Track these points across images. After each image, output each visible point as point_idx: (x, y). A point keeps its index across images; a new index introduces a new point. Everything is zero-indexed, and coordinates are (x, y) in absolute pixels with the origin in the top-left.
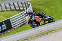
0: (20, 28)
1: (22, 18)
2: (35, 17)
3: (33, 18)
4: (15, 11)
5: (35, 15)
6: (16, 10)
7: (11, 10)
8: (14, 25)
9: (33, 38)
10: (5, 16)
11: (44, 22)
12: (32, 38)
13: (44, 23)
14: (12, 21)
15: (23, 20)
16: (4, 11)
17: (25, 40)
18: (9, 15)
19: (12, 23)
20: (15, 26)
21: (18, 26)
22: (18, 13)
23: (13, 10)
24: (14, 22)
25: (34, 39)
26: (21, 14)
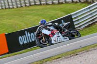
0: (87, 29)
1: (91, 14)
4: (79, 4)
7: (73, 2)
8: (78, 24)
10: (64, 11)
14: (75, 18)
15: (92, 17)
16: (62, 3)
19: (75, 21)
20: (80, 27)
21: (83, 27)
22: (84, 6)
23: (76, 2)
24: (78, 20)
26: (89, 8)
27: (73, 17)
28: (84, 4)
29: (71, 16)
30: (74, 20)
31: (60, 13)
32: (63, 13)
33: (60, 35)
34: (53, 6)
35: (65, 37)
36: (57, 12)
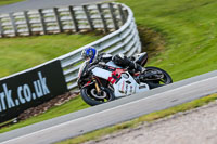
4: (77, 35)
6: (78, 30)
7: (62, 31)
10: (41, 52)
12: (146, 124)
14: (68, 67)
16: (38, 34)
23: (70, 32)
25: (151, 125)
26: (99, 45)
27: (63, 66)
28: (87, 37)
29: (58, 62)
30: (65, 72)
31: (34, 57)
32: (40, 57)
33: (131, 78)
34: (17, 41)
35: (142, 84)
36: (27, 54)
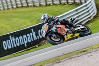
2: (58, 26)
3: (54, 29)
5: (59, 23)
6: (68, 3)
7: (61, 3)
9: (95, 48)
11: (72, 34)
12: (94, 50)
13: (72, 36)
17: (81, 52)
18: (57, 11)
23: (64, 4)
25: (96, 51)
